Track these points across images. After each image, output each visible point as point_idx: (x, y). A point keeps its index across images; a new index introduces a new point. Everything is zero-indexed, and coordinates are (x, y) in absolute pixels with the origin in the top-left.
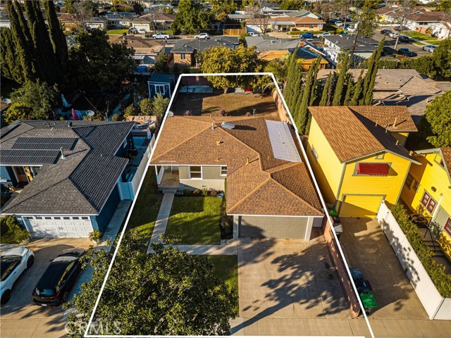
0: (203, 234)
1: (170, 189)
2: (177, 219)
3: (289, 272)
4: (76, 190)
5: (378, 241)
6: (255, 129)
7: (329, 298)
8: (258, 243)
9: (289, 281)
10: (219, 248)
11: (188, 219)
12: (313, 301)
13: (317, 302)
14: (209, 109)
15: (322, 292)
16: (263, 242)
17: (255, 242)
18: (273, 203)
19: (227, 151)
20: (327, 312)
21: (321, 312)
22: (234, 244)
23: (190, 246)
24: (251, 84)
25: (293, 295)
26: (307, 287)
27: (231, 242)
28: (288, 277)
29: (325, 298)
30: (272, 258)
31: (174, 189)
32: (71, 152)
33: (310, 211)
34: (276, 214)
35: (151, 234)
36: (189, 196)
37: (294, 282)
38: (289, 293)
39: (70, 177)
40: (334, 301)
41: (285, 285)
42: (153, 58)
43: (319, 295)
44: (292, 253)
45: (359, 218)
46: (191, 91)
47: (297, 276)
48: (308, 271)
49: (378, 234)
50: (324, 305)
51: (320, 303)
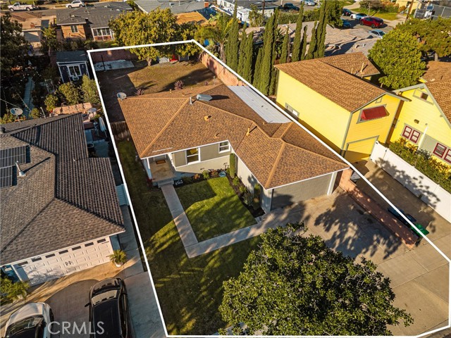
0: (233, 217)
1: (166, 181)
2: (194, 211)
3: (335, 228)
4: (76, 211)
5: (384, 178)
6: (227, 97)
7: (382, 240)
8: (291, 210)
9: (341, 236)
10: (259, 227)
11: (207, 207)
12: (371, 247)
13: (375, 247)
14: (143, 85)
15: (372, 237)
16: (293, 209)
17: (287, 210)
18: (302, 167)
19: (219, 125)
20: (388, 253)
21: (384, 255)
22: (270, 218)
23: (229, 234)
24: (180, 51)
25: (353, 248)
26: (359, 237)
27: (266, 218)
28: (338, 233)
29: (379, 242)
30: (312, 222)
31: (170, 180)
32: (28, 165)
33: (336, 166)
34: (311, 177)
35: (178, 235)
36: (190, 183)
37: (346, 236)
38: (348, 247)
40: (387, 242)
41: (341, 241)
43: (371, 242)
44: (324, 211)
45: (357, 163)
46: (108, 68)
47: (345, 230)
48: (349, 222)
49: (379, 172)
50: (382, 248)
51: (378, 247)
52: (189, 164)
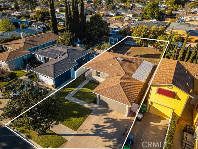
0: (88, 98)
1: (89, 78)
2: (83, 90)
3: (108, 125)
4: (53, 69)
5: (161, 130)
6: (134, 63)
7: (115, 142)
9: (105, 128)
10: (89, 105)
11: (87, 91)
12: (108, 140)
13: (109, 141)
15: (114, 138)
16: (107, 110)
17: (104, 108)
19: (112, 69)
20: (110, 147)
21: (107, 145)
23: (80, 101)
25: (102, 134)
26: (110, 134)
27: (95, 105)
28: (105, 126)
30: (106, 117)
32: (62, 56)
35: (71, 92)
36: (94, 83)
37: (106, 130)
38: (101, 132)
39: (54, 64)
40: (116, 144)
41: (102, 129)
42: (122, 28)
43: (112, 139)
44: (115, 118)
45: (159, 117)
47: (110, 128)
48: (116, 128)
49: (163, 127)
51: (110, 142)
52: (97, 77)
